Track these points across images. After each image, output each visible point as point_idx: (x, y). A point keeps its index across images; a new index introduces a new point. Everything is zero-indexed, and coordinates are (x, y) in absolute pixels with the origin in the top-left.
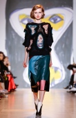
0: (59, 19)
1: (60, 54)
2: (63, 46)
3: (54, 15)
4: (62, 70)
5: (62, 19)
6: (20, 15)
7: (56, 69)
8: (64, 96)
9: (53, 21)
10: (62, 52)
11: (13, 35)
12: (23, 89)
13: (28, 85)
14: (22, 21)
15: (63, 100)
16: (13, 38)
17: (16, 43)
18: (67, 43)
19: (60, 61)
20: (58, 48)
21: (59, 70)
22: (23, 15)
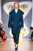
0: (26, 7)
1: (26, 23)
2: (28, 19)
3: (23, 5)
4: (27, 30)
5: (27, 7)
6: (8, 5)
7: (25, 30)
8: (28, 42)
9: (23, 7)
10: (27, 22)
11: (5, 14)
12: (10, 39)
13: (12, 37)
14: (9, 8)
15: (28, 44)
16: (4, 16)
17: (6, 18)
18: (30, 18)
19: (26, 26)
20: (25, 20)
21: (26, 30)
22: (9, 5)
